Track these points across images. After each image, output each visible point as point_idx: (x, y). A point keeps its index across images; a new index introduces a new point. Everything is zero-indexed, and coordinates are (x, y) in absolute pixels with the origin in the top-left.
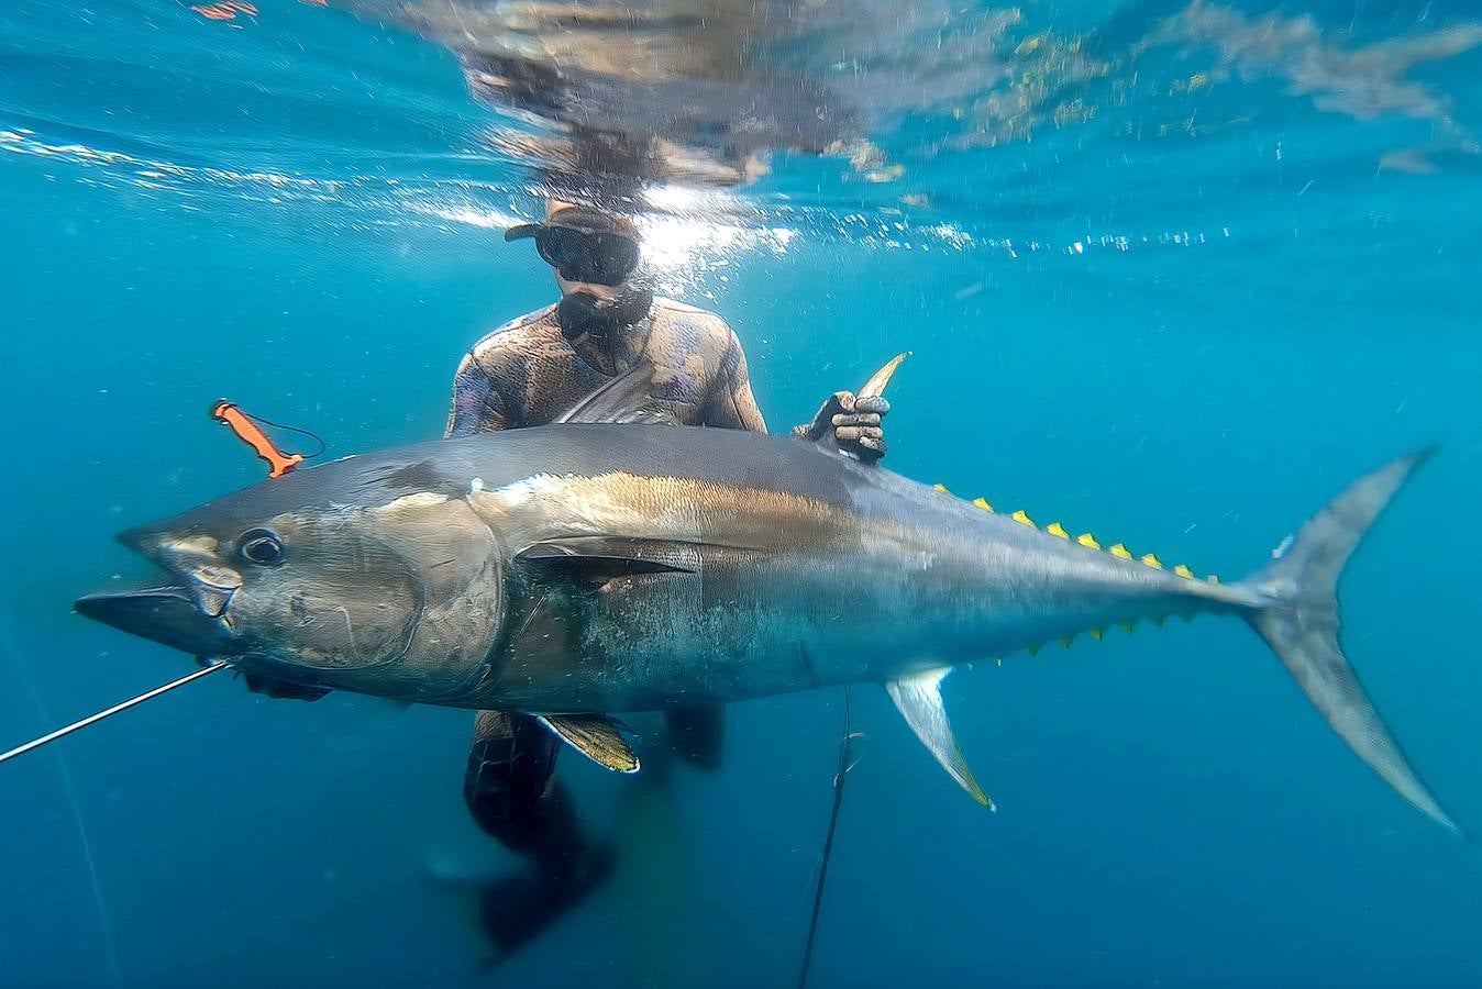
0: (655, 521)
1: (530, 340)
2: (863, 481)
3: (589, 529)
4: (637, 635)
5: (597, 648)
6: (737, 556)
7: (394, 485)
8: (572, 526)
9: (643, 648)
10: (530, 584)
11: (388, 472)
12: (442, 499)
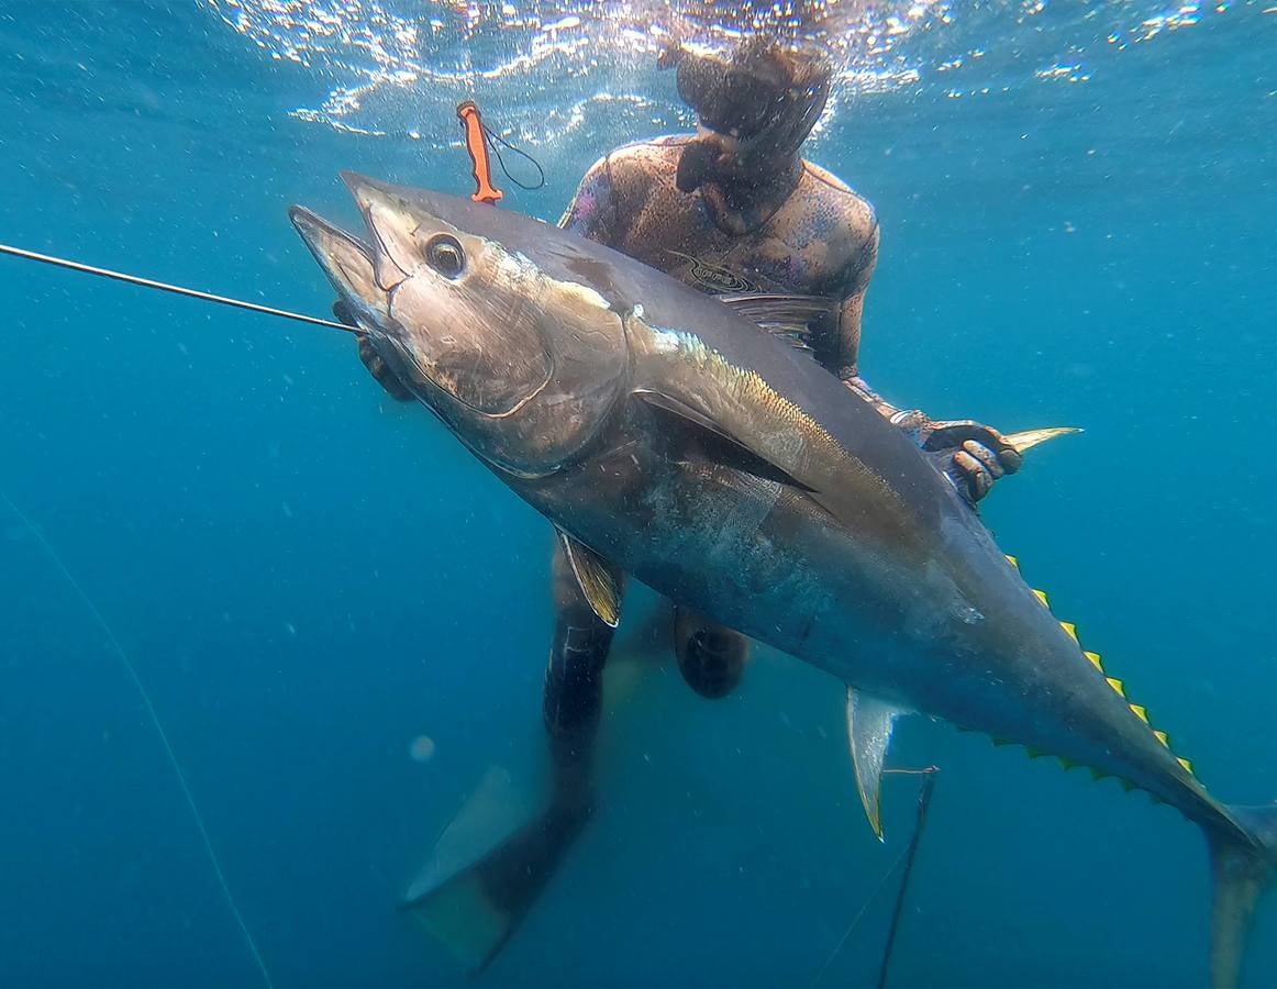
0: (763, 436)
1: (666, 163)
2: (956, 514)
3: (707, 408)
4: (686, 521)
5: (649, 510)
6: (812, 509)
7: (571, 268)
8: (695, 396)
9: (684, 535)
10: (632, 423)
11: (572, 254)
12: (606, 305)
